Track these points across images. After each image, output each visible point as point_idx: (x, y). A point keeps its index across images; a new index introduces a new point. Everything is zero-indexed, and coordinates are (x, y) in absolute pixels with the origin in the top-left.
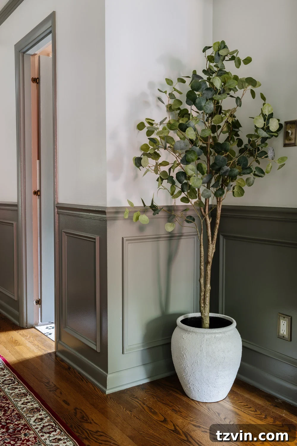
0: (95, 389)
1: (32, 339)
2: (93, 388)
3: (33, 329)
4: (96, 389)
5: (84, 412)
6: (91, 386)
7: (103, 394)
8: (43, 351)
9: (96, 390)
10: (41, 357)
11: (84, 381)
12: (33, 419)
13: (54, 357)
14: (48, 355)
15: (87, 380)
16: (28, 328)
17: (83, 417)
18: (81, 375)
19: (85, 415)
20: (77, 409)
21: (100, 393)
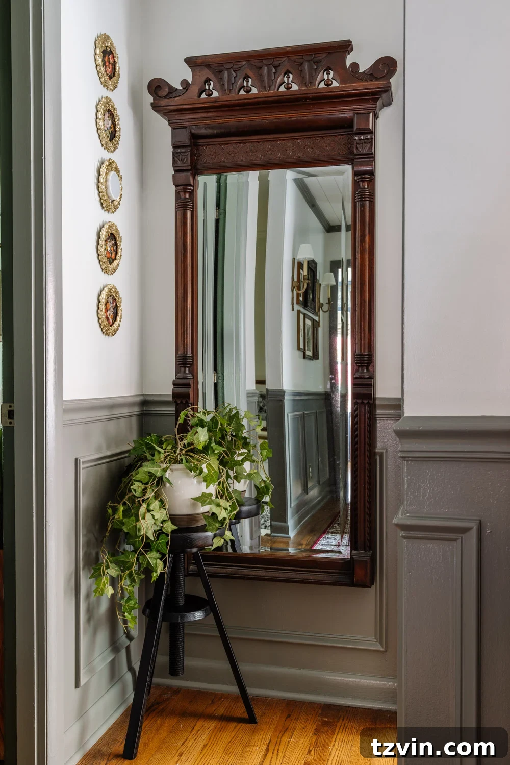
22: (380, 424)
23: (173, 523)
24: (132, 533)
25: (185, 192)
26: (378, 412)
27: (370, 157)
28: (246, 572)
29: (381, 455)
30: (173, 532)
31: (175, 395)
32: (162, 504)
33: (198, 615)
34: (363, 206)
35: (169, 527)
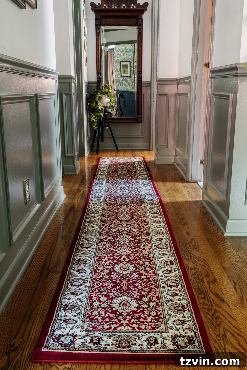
0: (217, 230)
1: (190, 189)
2: (216, 229)
3: (196, 184)
4: (219, 231)
5: (198, 243)
6: (215, 228)
7: (222, 235)
8: (193, 198)
9: (217, 232)
10: (188, 203)
11: (212, 224)
12: (156, 238)
13: (199, 204)
14: (196, 202)
15: (215, 224)
16: (192, 182)
17: (194, 246)
18: (212, 219)
19: (197, 246)
20: (194, 240)
21: (219, 234)
22: (143, 88)
23: (104, 107)
24: (97, 108)
25: (98, 31)
26: (143, 85)
27: (142, 25)
28: (114, 121)
29: (143, 94)
30: (104, 109)
31: (97, 81)
32: (101, 104)
33: (107, 128)
34: (140, 37)
35: (103, 108)
